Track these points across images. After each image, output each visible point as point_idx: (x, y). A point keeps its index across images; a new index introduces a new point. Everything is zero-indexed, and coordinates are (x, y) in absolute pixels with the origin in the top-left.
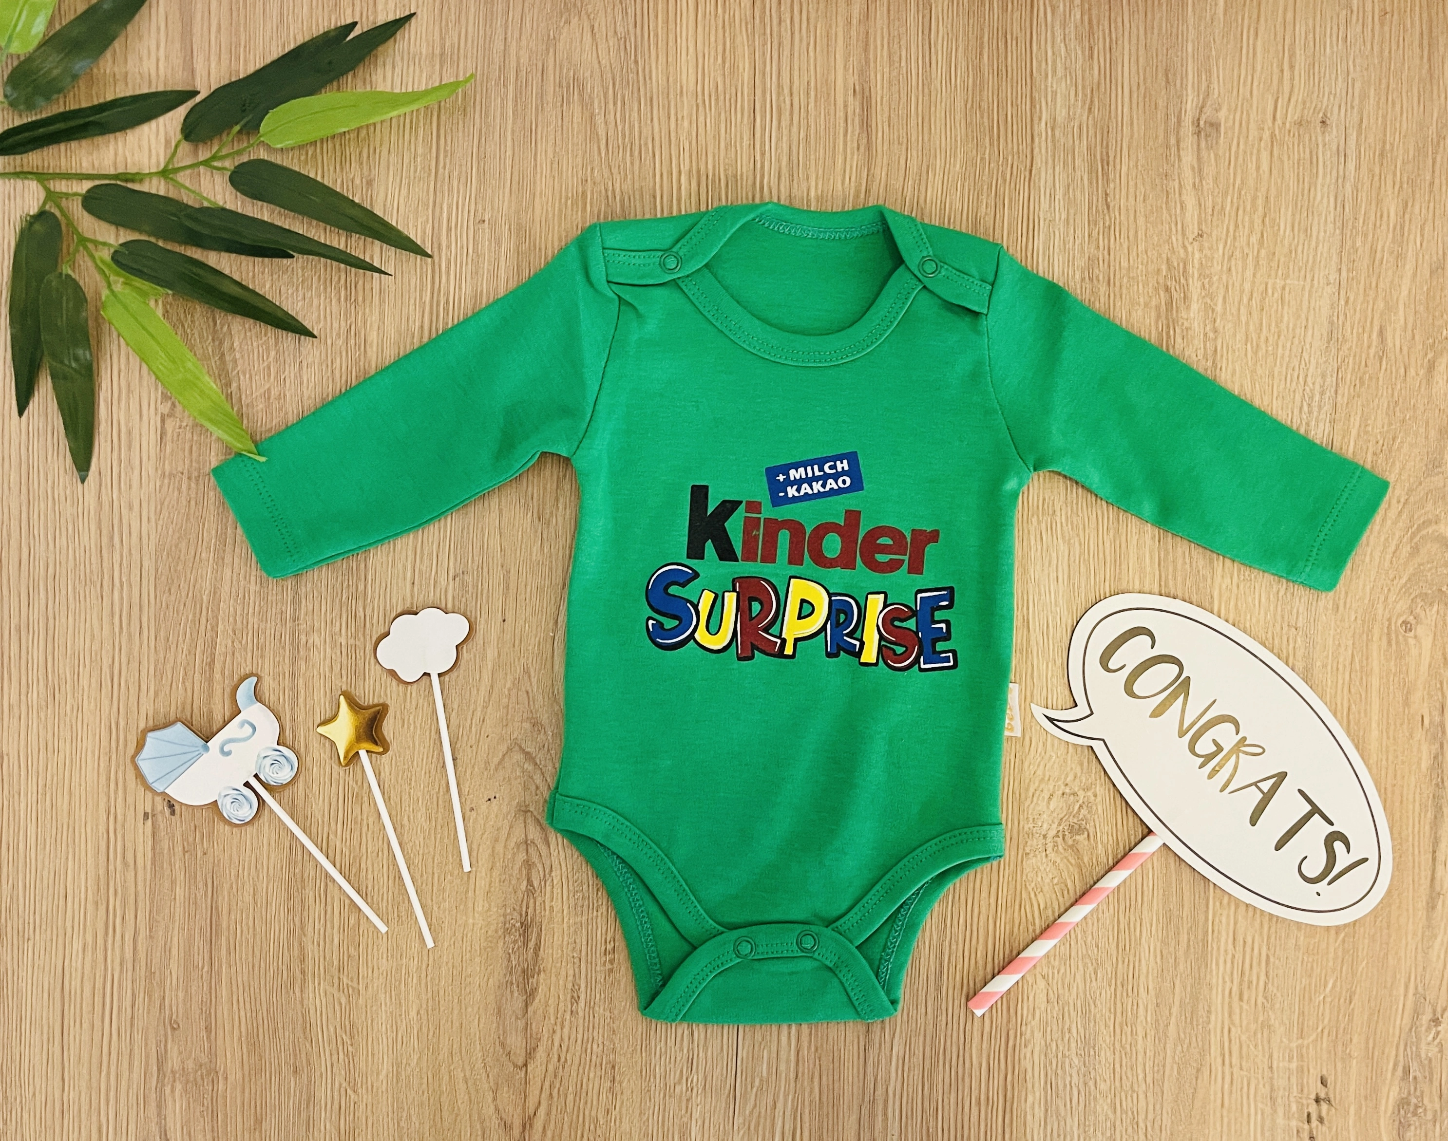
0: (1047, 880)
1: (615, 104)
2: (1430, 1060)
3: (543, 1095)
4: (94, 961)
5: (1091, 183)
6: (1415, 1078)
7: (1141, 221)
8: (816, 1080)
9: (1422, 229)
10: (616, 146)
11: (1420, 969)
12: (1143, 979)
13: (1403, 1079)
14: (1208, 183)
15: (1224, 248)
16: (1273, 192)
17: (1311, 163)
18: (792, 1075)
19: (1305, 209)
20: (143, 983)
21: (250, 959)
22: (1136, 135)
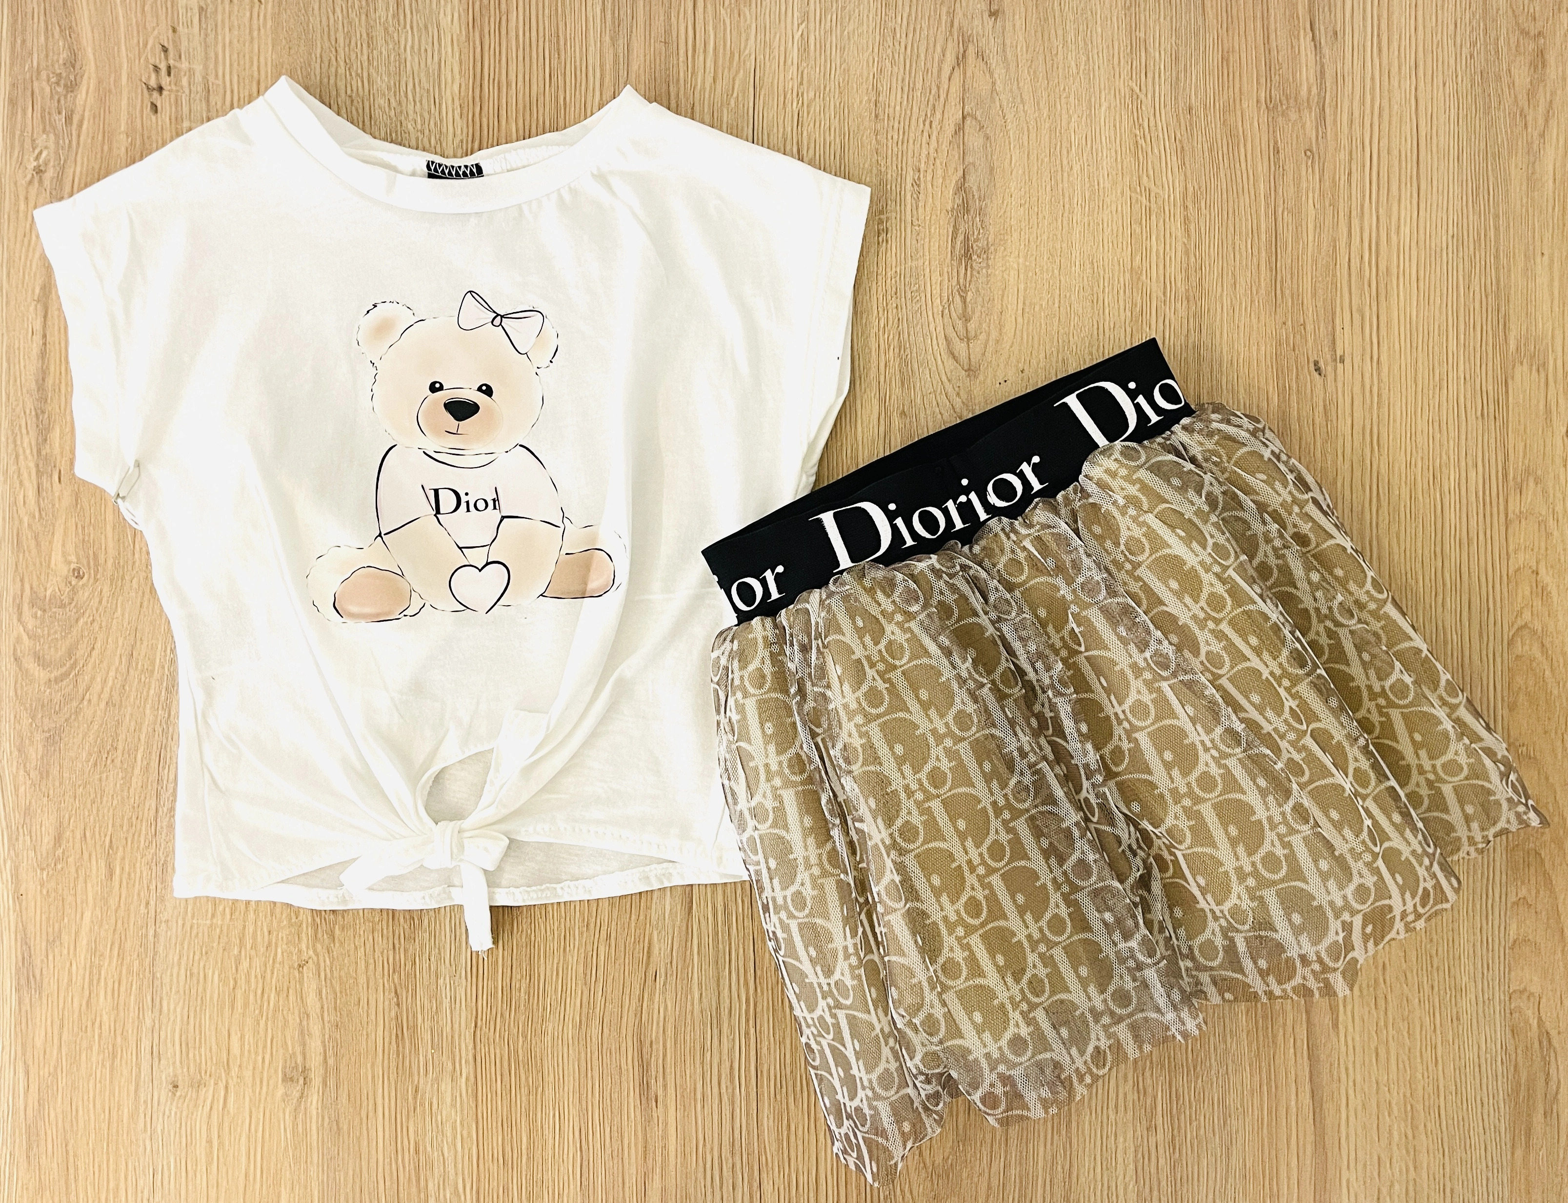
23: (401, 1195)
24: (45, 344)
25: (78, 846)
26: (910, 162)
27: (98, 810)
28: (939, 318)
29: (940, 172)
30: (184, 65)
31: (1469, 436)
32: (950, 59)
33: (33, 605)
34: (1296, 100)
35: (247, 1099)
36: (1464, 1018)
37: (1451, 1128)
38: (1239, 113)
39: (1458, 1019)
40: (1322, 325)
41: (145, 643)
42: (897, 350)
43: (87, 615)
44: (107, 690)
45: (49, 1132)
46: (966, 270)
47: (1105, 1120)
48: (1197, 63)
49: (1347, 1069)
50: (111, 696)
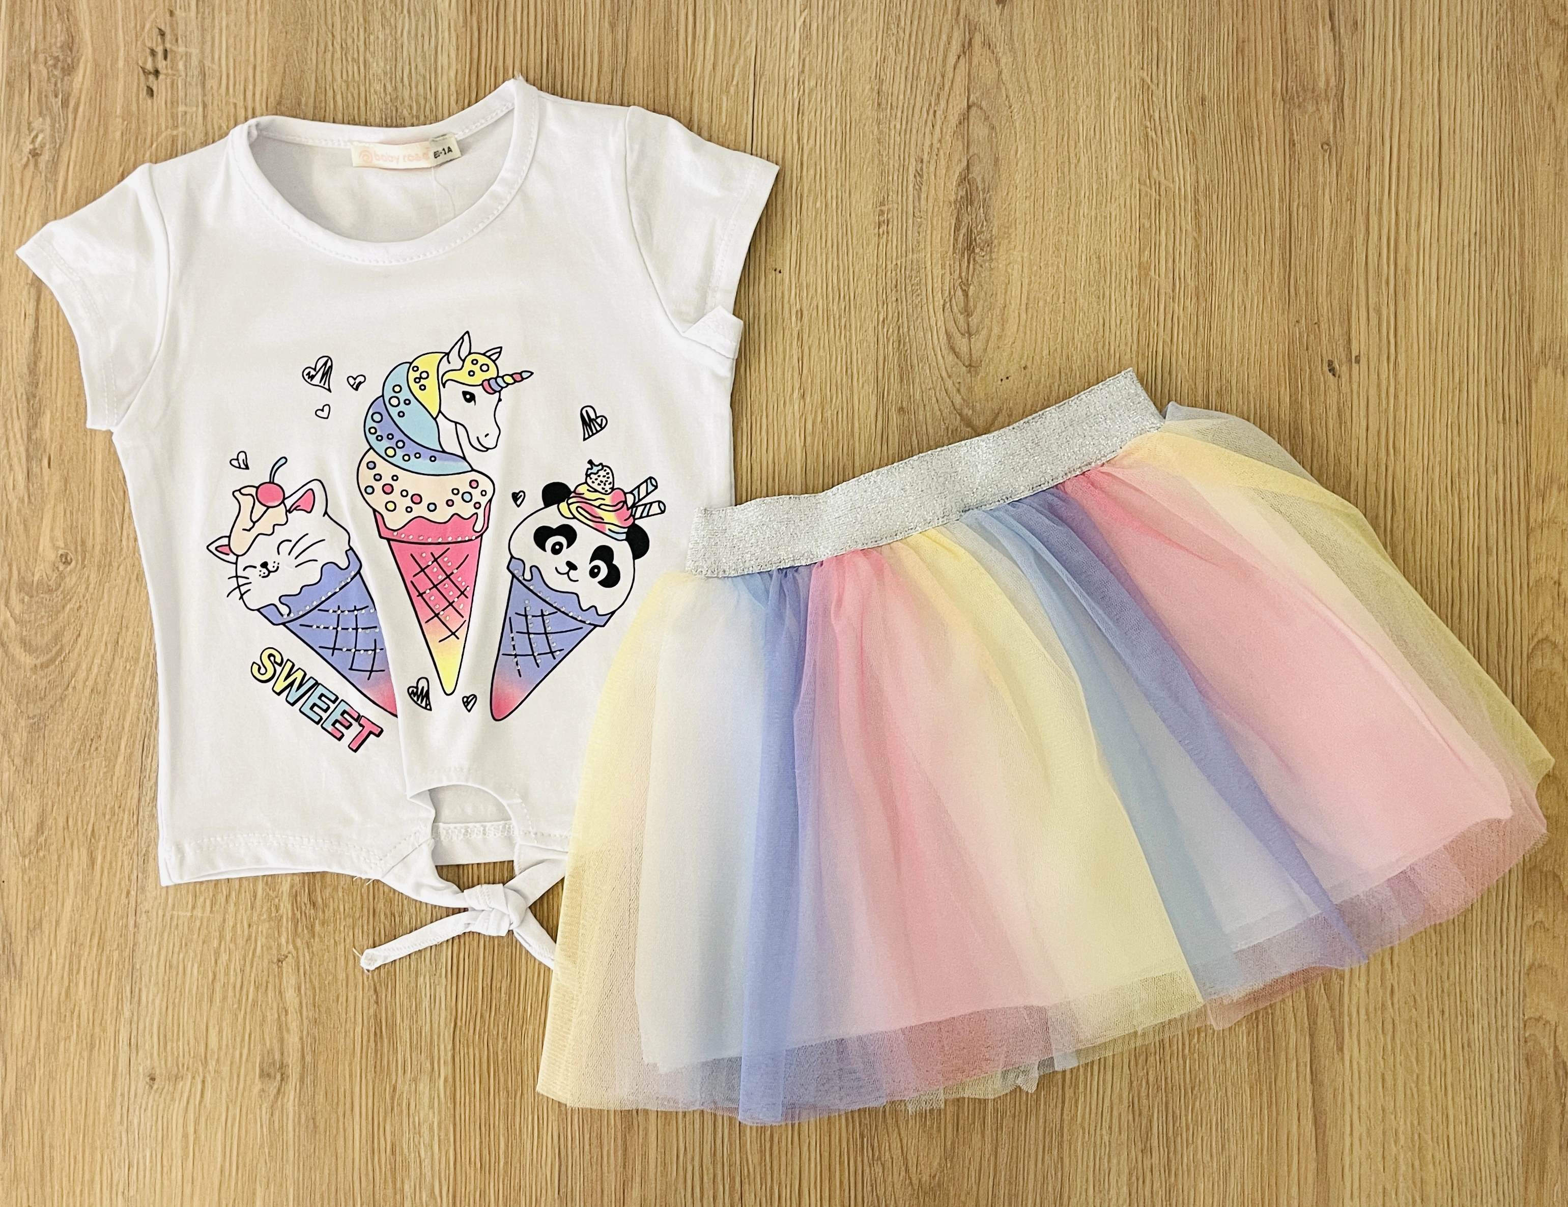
23: (377, 1197)
24: (37, 328)
25: (60, 834)
26: (912, 152)
27: (81, 797)
28: (940, 312)
29: (943, 163)
30: (181, 49)
31: (1490, 442)
32: (955, 47)
33: (20, 588)
34: (1313, 92)
35: (224, 1093)
36: (1476, 1045)
37: (1460, 1160)
38: (1253, 104)
39: (1469, 1046)
40: (1337, 323)
41: (131, 630)
42: (896, 345)
43: (74, 600)
44: (92, 677)
45: (25, 1122)
46: (969, 263)
47: (1098, 1142)
48: (1210, 54)
49: (1351, 1095)
50: (96, 683)
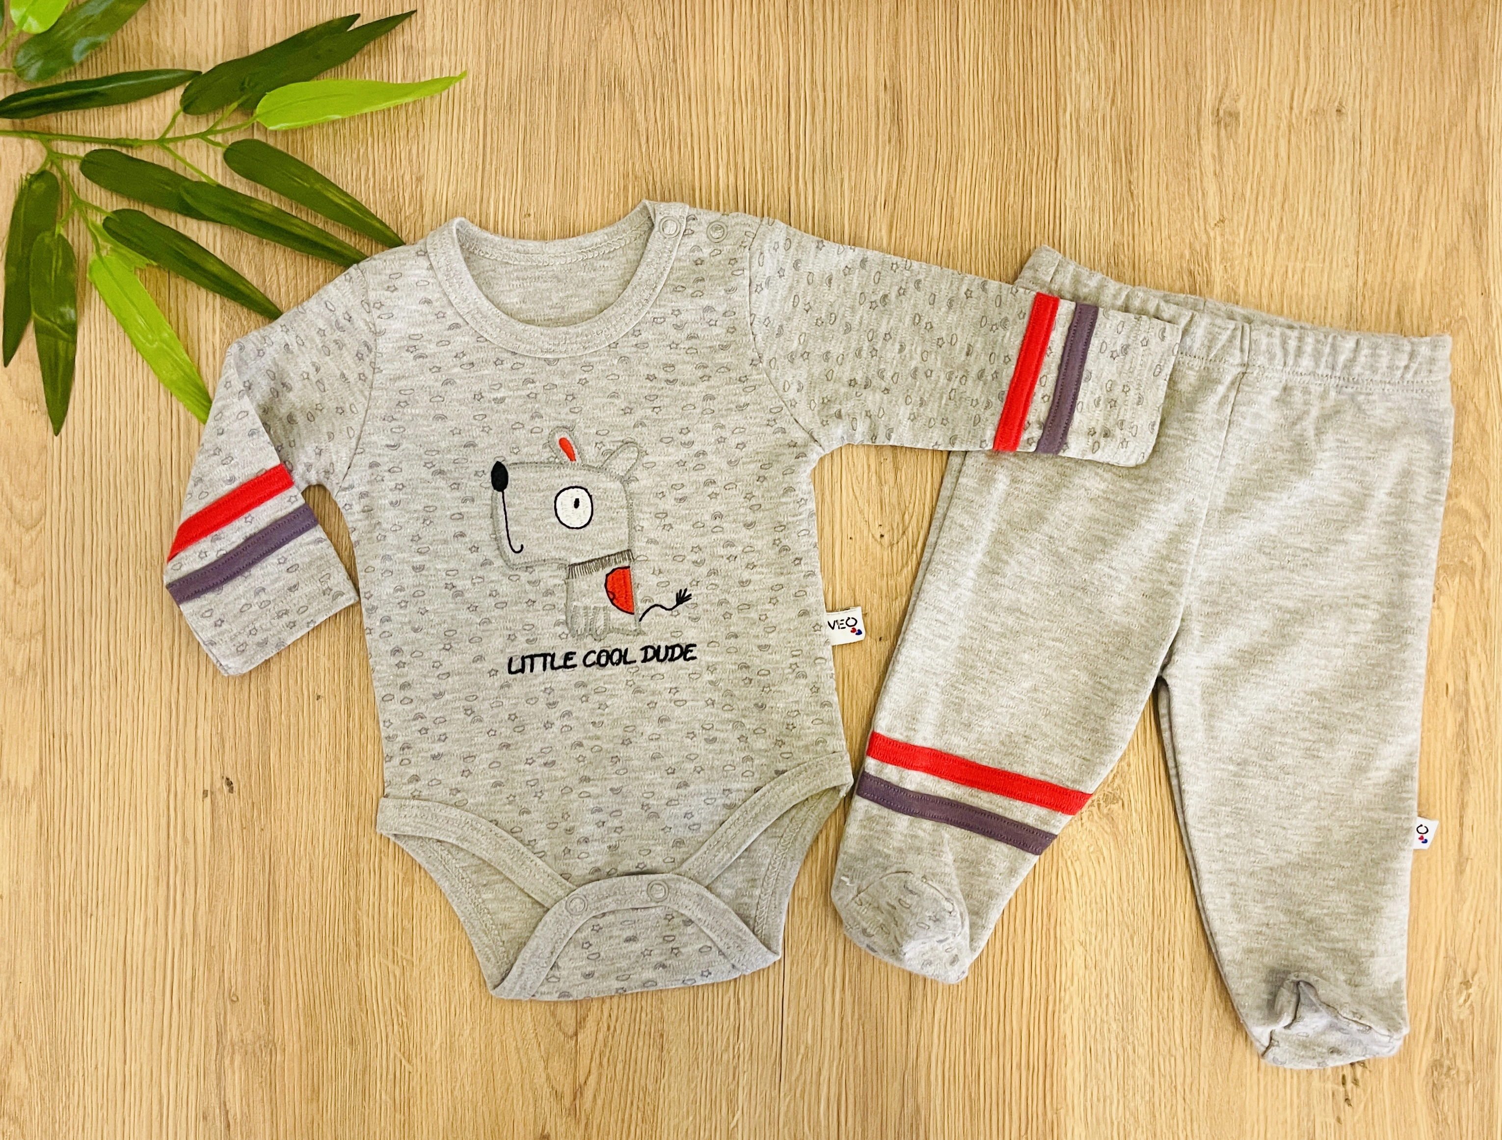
0: (1084, 849)
1: (655, 101)
2: (1462, 1023)
3: (593, 1064)
4: (155, 936)
5: (1114, 171)
6: (1447, 1040)
7: (1164, 208)
8: (860, 1048)
9: (1437, 214)
10: (656, 140)
11: (1450, 933)
12: (1178, 945)
13: (1435, 1041)
14: (1229, 171)
15: (1246, 231)
16: (1291, 180)
17: (1328, 150)
18: (836, 1043)
19: (1322, 195)
20: (202, 957)
21: (307, 932)
22: (1158, 126)
